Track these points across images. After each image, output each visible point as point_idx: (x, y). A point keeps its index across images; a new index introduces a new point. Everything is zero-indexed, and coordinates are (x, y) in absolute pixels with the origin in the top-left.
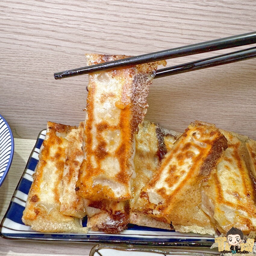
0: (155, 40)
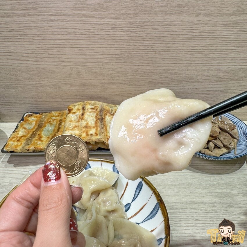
0: (62, 54)
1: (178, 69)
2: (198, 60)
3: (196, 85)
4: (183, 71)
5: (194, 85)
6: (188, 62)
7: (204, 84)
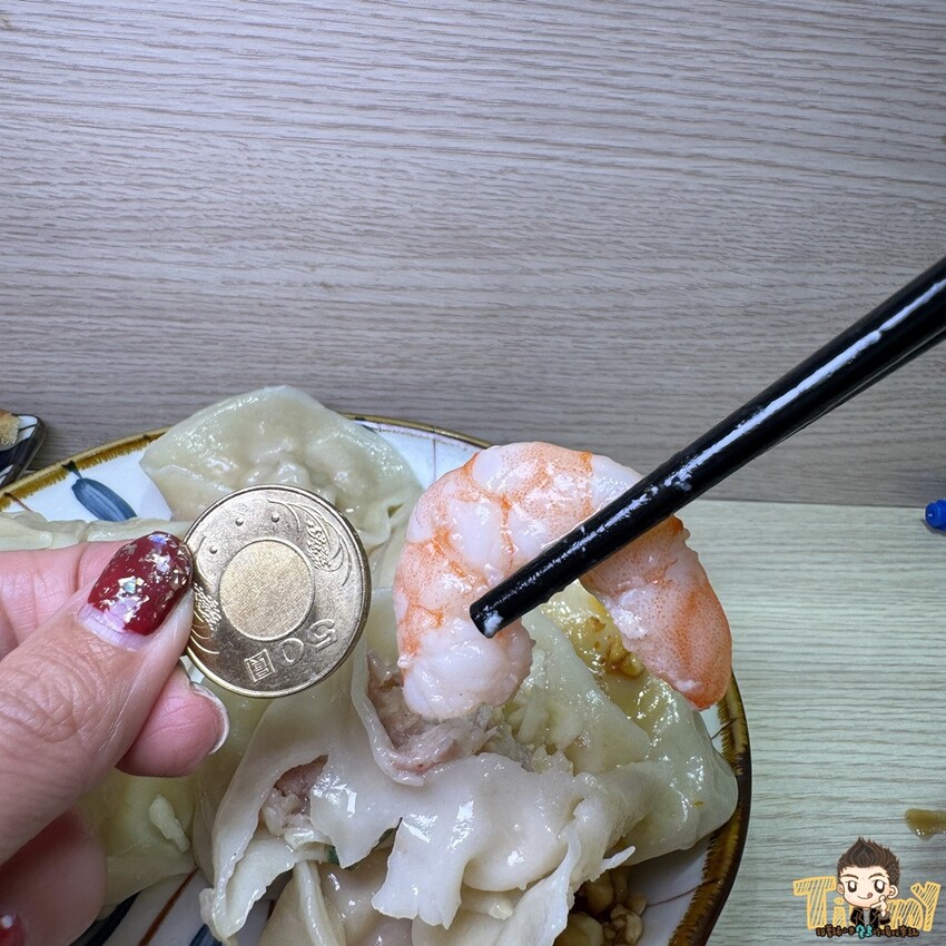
1: (183, 147)
2: (306, 102)
3: (321, 265)
4: (222, 164)
5: (306, 264)
6: (239, 106)
7: (366, 261)
